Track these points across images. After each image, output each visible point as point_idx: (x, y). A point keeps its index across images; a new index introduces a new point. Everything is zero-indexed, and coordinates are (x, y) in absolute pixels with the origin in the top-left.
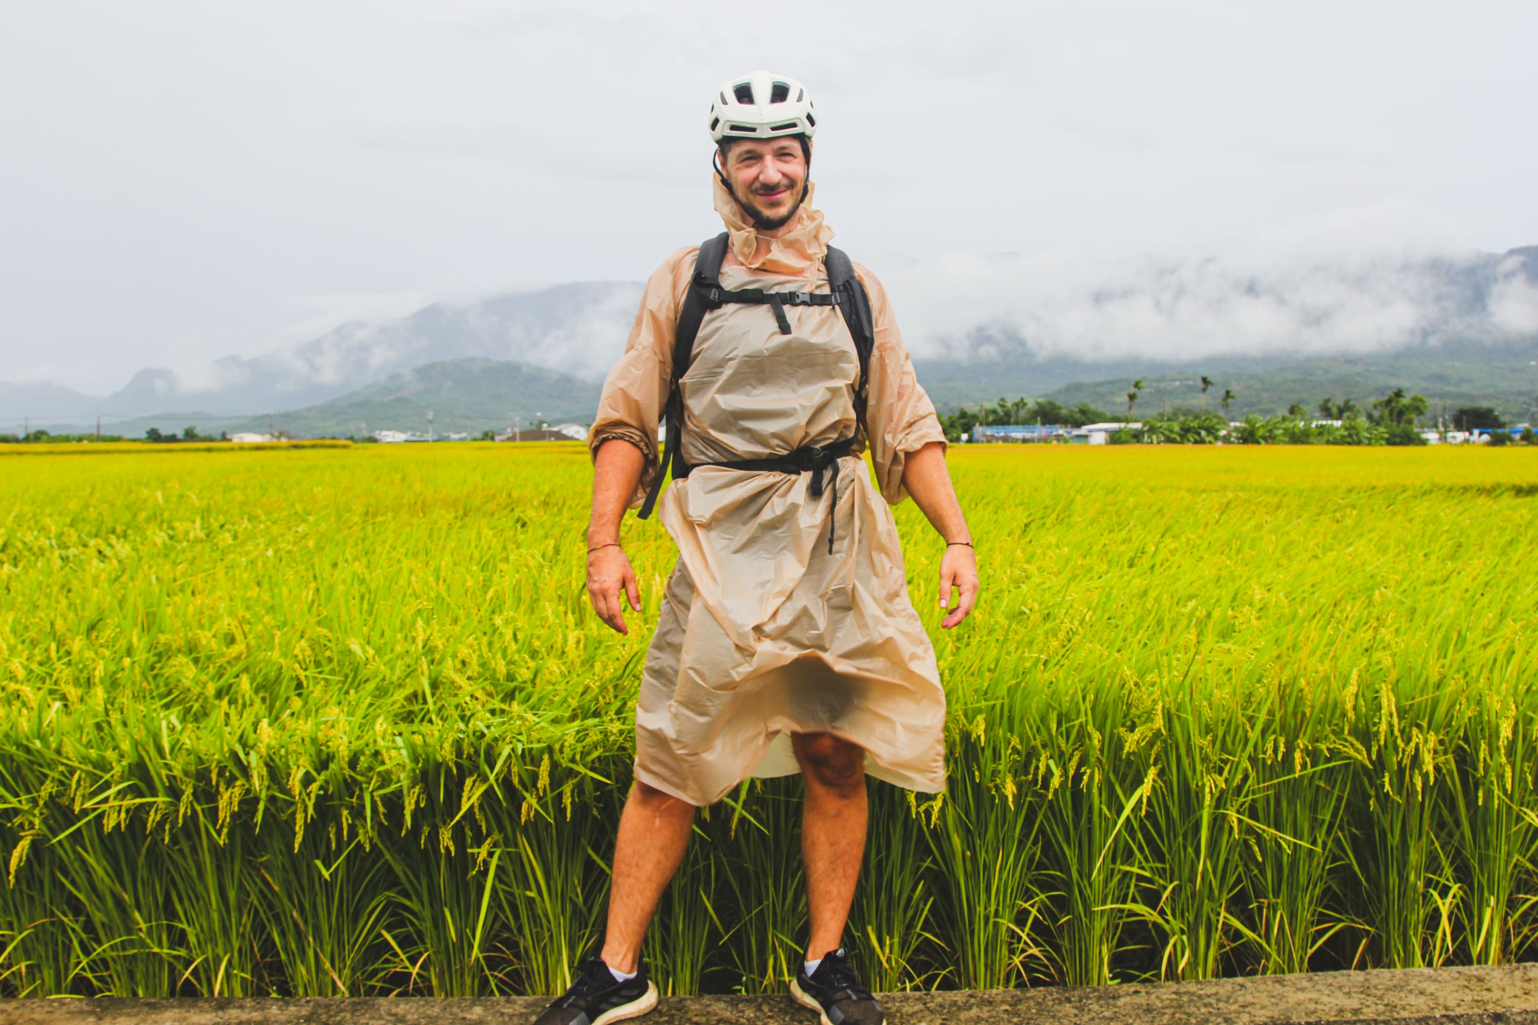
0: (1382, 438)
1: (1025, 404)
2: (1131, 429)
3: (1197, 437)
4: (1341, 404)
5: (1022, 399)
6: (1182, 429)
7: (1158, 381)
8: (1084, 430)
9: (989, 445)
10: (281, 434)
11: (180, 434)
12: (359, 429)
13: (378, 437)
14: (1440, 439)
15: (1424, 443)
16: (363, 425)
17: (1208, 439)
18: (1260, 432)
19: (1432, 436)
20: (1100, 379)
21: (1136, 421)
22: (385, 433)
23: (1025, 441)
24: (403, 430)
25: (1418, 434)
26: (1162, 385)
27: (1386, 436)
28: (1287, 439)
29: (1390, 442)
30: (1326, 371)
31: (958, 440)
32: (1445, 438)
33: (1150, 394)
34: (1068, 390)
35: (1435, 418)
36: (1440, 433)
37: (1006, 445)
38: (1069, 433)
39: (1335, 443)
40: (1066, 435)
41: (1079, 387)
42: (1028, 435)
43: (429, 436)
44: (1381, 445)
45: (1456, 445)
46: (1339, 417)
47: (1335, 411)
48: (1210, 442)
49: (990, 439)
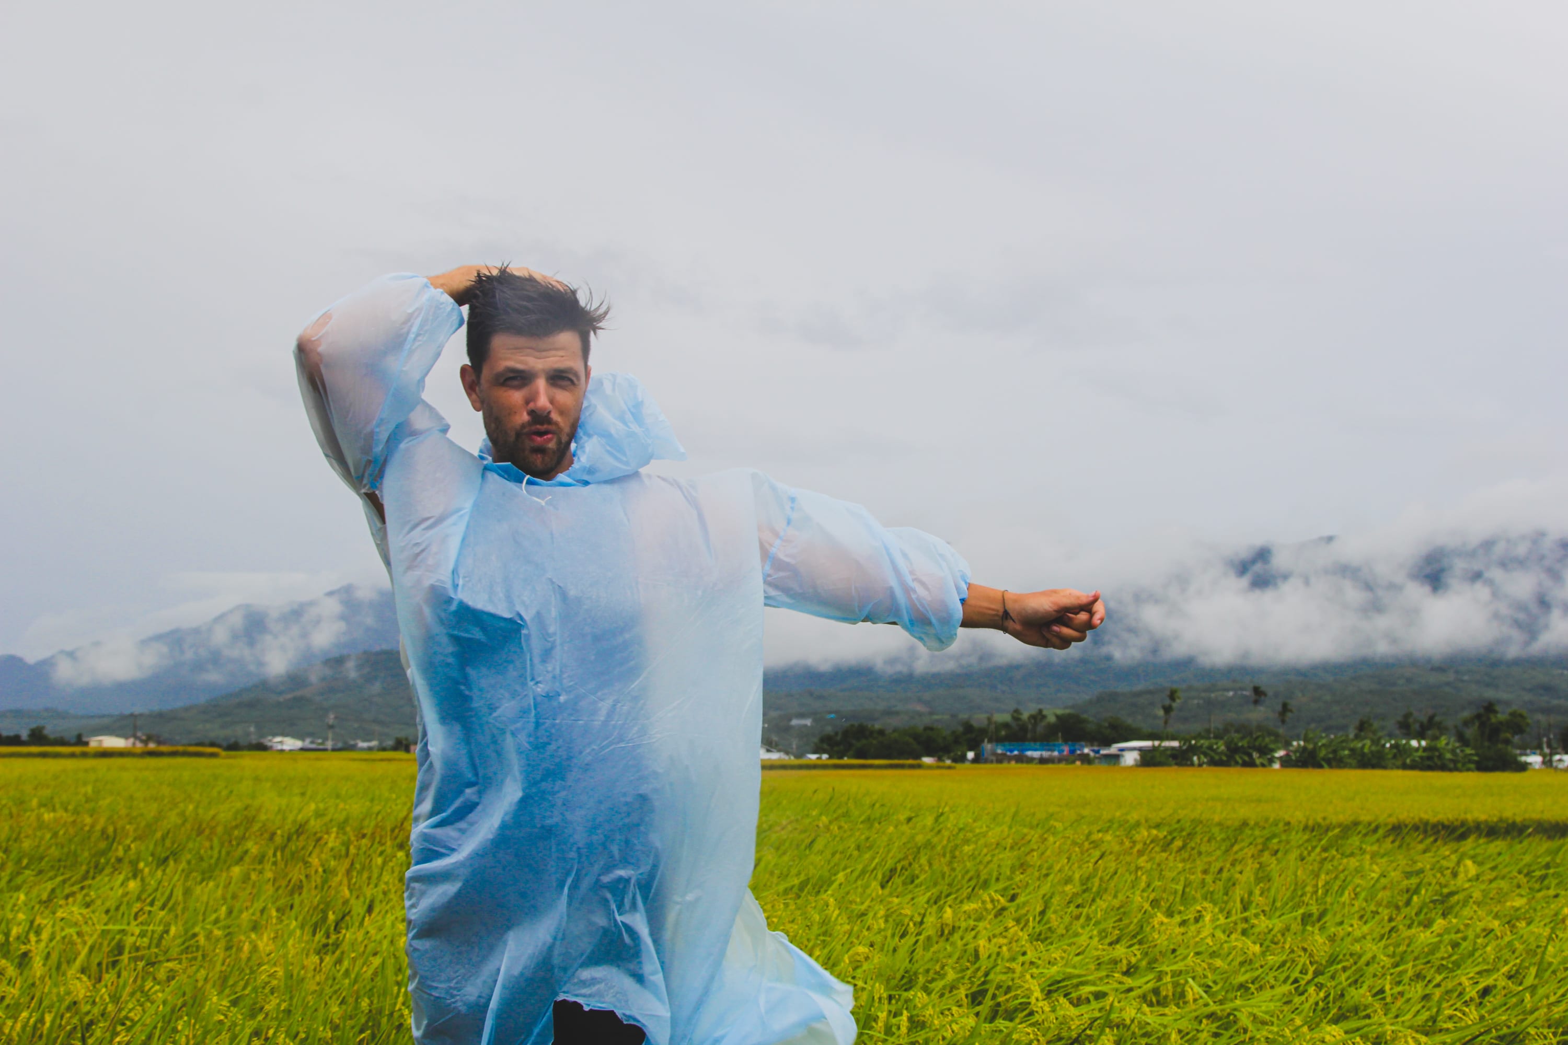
0: (1470, 761)
1: (1044, 717)
2: (1167, 749)
3: (1246, 758)
4: (1425, 719)
5: (1040, 711)
6: (1228, 747)
7: (1208, 690)
8: (1114, 749)
9: (999, 766)
10: (149, 738)
11: (24, 735)
12: (248, 734)
13: (269, 744)
14: (1544, 763)
15: (1523, 767)
16: (252, 729)
17: (1258, 761)
18: (1323, 753)
19: (1535, 759)
20: (1140, 687)
21: (1173, 738)
22: (278, 739)
23: (1042, 761)
24: (301, 737)
25: (1515, 757)
26: (1213, 695)
27: (1476, 758)
28: (1354, 762)
29: (1482, 767)
30: (1409, 680)
31: (963, 759)
32: (1551, 761)
33: (1198, 705)
34: (1100, 700)
35: (1539, 738)
36: (1544, 756)
37: (1019, 765)
38: (1097, 752)
39: (1413, 767)
40: (1092, 754)
41: (1113, 697)
42: (1046, 754)
43: (329, 744)
44: (1469, 770)
45: (1561, 770)
46: (1420, 736)
47: (1416, 727)
48: (1263, 765)
49: (1000, 759)
